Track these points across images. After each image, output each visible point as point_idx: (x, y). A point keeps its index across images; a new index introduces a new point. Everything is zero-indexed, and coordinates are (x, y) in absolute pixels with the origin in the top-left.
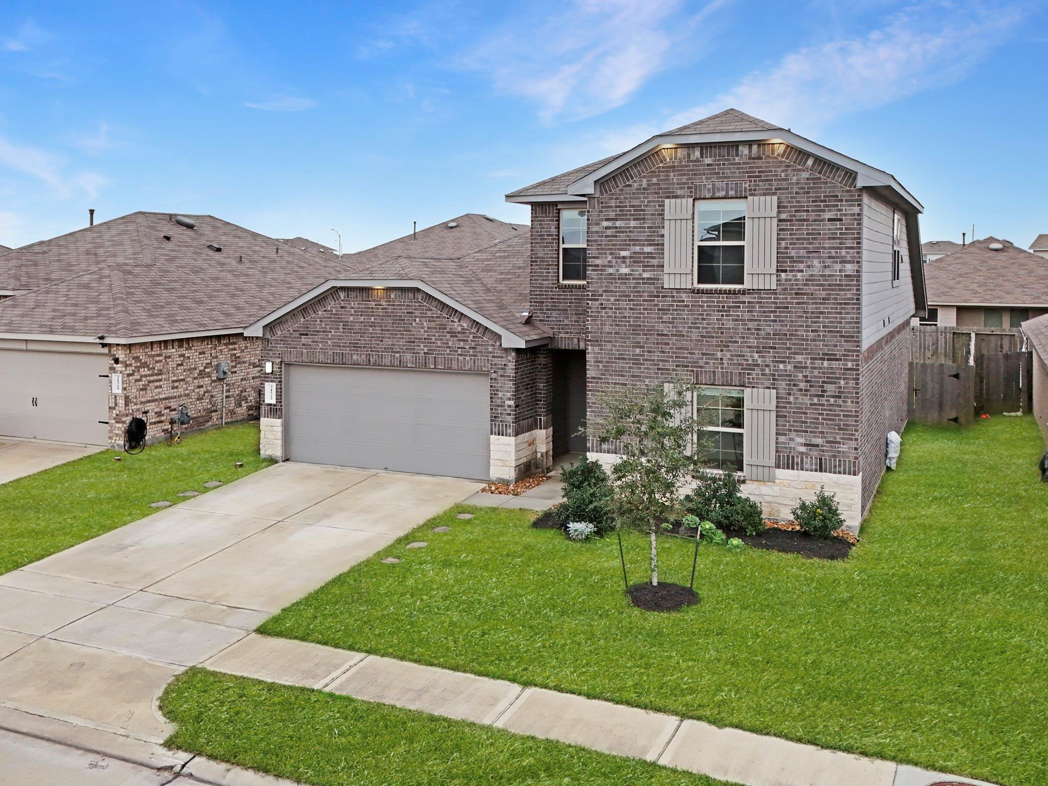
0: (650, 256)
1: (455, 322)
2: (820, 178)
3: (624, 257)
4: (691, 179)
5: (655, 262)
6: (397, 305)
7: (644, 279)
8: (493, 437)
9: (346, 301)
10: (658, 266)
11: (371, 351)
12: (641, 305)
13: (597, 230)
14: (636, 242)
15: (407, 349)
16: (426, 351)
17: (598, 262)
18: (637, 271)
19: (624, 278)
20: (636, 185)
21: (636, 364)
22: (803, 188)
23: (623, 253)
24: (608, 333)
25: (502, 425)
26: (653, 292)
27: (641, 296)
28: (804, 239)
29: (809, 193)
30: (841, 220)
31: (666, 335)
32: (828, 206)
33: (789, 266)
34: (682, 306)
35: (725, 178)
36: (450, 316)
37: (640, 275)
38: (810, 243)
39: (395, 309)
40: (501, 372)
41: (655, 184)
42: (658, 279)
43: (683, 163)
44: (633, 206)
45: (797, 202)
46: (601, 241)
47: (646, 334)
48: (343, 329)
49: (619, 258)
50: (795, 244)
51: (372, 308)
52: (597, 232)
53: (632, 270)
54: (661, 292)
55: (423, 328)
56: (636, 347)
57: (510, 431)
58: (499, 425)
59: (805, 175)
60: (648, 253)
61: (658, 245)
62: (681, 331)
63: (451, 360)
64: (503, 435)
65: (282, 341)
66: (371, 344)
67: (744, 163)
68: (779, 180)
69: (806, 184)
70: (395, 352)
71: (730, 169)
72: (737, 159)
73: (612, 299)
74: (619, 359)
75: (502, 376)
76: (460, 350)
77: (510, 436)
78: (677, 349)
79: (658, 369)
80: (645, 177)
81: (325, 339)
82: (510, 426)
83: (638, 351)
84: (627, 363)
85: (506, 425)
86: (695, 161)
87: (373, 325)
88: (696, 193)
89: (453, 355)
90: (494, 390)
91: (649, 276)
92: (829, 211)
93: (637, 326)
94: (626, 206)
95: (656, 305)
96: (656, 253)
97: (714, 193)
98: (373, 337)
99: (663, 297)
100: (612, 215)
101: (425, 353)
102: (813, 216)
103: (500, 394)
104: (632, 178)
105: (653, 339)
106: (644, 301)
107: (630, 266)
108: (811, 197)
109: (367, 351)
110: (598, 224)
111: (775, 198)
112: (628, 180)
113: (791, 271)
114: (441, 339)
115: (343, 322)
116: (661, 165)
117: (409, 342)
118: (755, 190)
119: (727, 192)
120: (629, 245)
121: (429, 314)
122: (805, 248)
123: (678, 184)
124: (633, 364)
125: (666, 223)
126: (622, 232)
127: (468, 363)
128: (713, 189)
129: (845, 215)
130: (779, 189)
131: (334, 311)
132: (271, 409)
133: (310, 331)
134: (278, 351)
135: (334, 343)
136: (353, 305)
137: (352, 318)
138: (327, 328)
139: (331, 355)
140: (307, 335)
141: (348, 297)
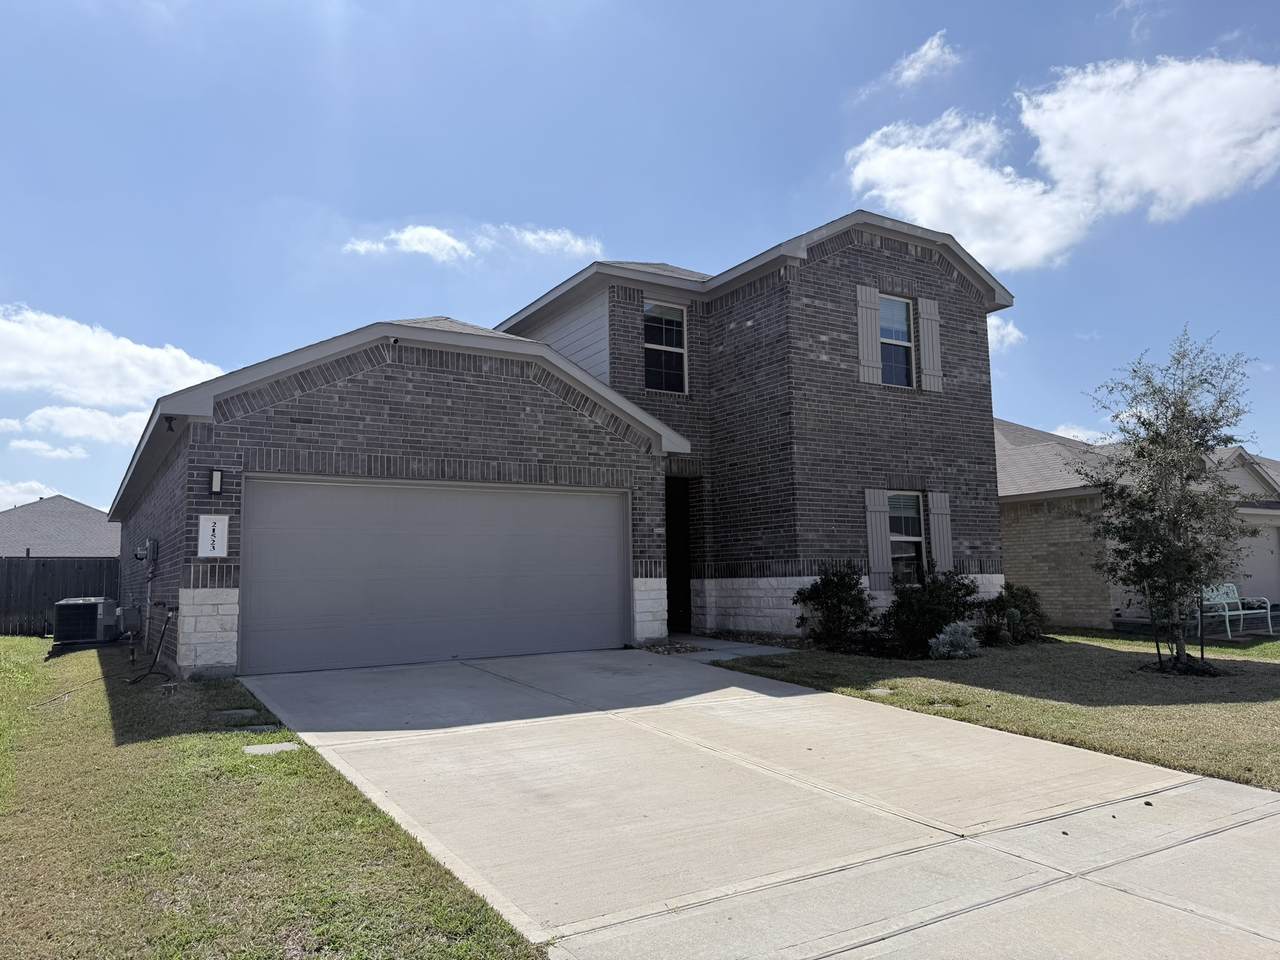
0: (845, 344)
1: (584, 416)
2: (962, 292)
3: (823, 342)
5: (850, 352)
6: (493, 383)
8: (638, 582)
9: (397, 366)
10: (853, 357)
12: (840, 399)
14: (833, 327)
15: (510, 454)
16: (541, 457)
17: (800, 344)
19: (824, 366)
20: (830, 263)
22: (952, 298)
23: (824, 338)
24: (812, 430)
26: (850, 385)
27: (840, 389)
28: (956, 346)
29: (956, 303)
30: (976, 333)
31: (862, 435)
32: (968, 319)
33: (949, 371)
34: (874, 403)
35: (900, 274)
37: (838, 364)
40: (648, 489)
41: (847, 266)
43: (868, 250)
44: (830, 286)
46: (802, 320)
51: (448, 384)
54: (856, 386)
57: (661, 570)
58: (646, 562)
59: (953, 286)
60: (844, 341)
64: (651, 577)
67: (912, 263)
68: (937, 286)
69: (954, 294)
70: (490, 458)
71: (903, 266)
72: (907, 258)
75: (648, 494)
77: (660, 577)
79: (858, 473)
80: (838, 255)
82: (660, 563)
83: (839, 452)
84: (830, 466)
85: (655, 562)
86: (877, 251)
87: (451, 412)
88: (880, 285)
90: (637, 514)
91: (845, 368)
92: (969, 323)
93: (838, 423)
94: (823, 285)
95: (853, 400)
96: (851, 343)
97: (892, 288)
99: (858, 391)
100: (811, 292)
101: (539, 461)
102: (960, 325)
103: (647, 519)
104: (827, 254)
105: (852, 438)
106: (842, 394)
107: (829, 354)
108: (958, 307)
109: (440, 455)
111: (937, 303)
113: (950, 376)
116: (850, 246)
118: (921, 292)
119: (902, 289)
120: (828, 329)
121: (546, 401)
122: (957, 355)
123: (865, 271)
124: (836, 466)
125: (859, 310)
126: (820, 313)
127: (603, 475)
128: (892, 284)
130: (938, 295)
131: (371, 383)
132: (213, 568)
133: (317, 415)
134: (236, 450)
135: (371, 439)
136: (410, 376)
137: (408, 398)
138: (355, 412)
139: (363, 461)
140: (310, 422)
141: (400, 361)
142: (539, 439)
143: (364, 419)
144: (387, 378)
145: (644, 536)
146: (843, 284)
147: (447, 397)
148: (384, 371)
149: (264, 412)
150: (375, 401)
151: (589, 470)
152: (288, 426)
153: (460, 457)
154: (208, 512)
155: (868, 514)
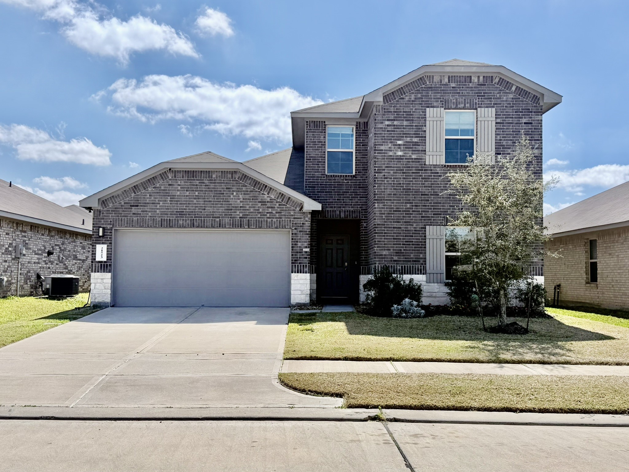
0: (416, 144)
1: (265, 195)
2: (519, 98)
3: (399, 145)
4: (442, 96)
5: (420, 148)
6: (218, 183)
7: (412, 159)
8: (293, 275)
9: (174, 180)
10: (422, 151)
11: (195, 217)
12: (411, 176)
13: (381, 126)
14: (407, 135)
15: (226, 215)
16: (241, 216)
17: (382, 148)
18: (408, 153)
19: (400, 158)
20: (407, 98)
21: (408, 214)
22: (510, 104)
23: (399, 142)
24: (389, 194)
25: (301, 266)
26: (418, 167)
27: (411, 170)
28: (511, 134)
29: (513, 107)
30: (531, 123)
31: (427, 195)
32: (524, 115)
33: (502, 151)
34: (437, 176)
35: (464, 96)
36: (261, 190)
37: (410, 156)
38: (514, 137)
39: (216, 186)
40: (300, 229)
41: (420, 98)
42: (422, 159)
43: (438, 86)
44: (406, 112)
45: (506, 112)
46: (384, 134)
47: (414, 195)
48: (170, 201)
49: (396, 145)
50: (505, 137)
51: (196, 185)
52: (381, 128)
53: (405, 153)
54: (424, 167)
55: (239, 199)
56: (408, 203)
57: (307, 269)
58: (298, 266)
59: (511, 96)
60: (415, 142)
61: (422, 137)
62: (436, 192)
63: (262, 222)
64: (301, 272)
65: (114, 211)
66: (195, 212)
67: (475, 87)
68: (496, 98)
69: (512, 101)
70: (215, 217)
71: (466, 90)
72: (471, 85)
73: (392, 172)
74: (396, 211)
75: (300, 231)
76: (268, 215)
77: (306, 273)
78: (434, 203)
79: (422, 217)
80: (413, 93)
81: (154, 209)
82: (306, 266)
83: (408, 206)
84: (401, 214)
85: (303, 266)
86: (445, 85)
87: (198, 197)
88: (445, 105)
89: (262, 218)
90: (294, 242)
91: (416, 157)
92: (525, 118)
93: (408, 189)
94: (401, 112)
95: (421, 176)
96: (420, 142)
97: (457, 105)
98: (197, 207)
99: (425, 170)
100: (392, 117)
101: (240, 218)
102: (515, 120)
103: (299, 244)
104: (405, 94)
105: (419, 197)
106: (412, 173)
107: (403, 151)
108: (514, 109)
109: (192, 217)
110: (382, 123)
111: (494, 109)
112: (402, 95)
113: (503, 154)
114: (254, 207)
115: (170, 196)
116: (423, 86)
117: (227, 210)
118: (481, 104)
119: (465, 105)
120: (403, 137)
121: (244, 189)
122: (511, 140)
123: (434, 98)
124: (406, 214)
125: (427, 123)
126: (398, 128)
127: (275, 223)
128: (456, 103)
129: (534, 120)
130: (496, 104)
131: (162, 188)
132: (101, 265)
133: (140, 203)
134: (110, 219)
135: (162, 212)
136: (179, 183)
137: (178, 193)
138: (155, 201)
139: (159, 221)
140: (138, 206)
141: (175, 177)
142: (240, 207)
143: (159, 204)
144: (169, 185)
145: (297, 252)
146: (415, 109)
147: (196, 191)
148: (168, 182)
149: (120, 203)
150: (164, 196)
151: (267, 221)
152: (129, 208)
153: (201, 217)
154: (99, 243)
155: (427, 241)
